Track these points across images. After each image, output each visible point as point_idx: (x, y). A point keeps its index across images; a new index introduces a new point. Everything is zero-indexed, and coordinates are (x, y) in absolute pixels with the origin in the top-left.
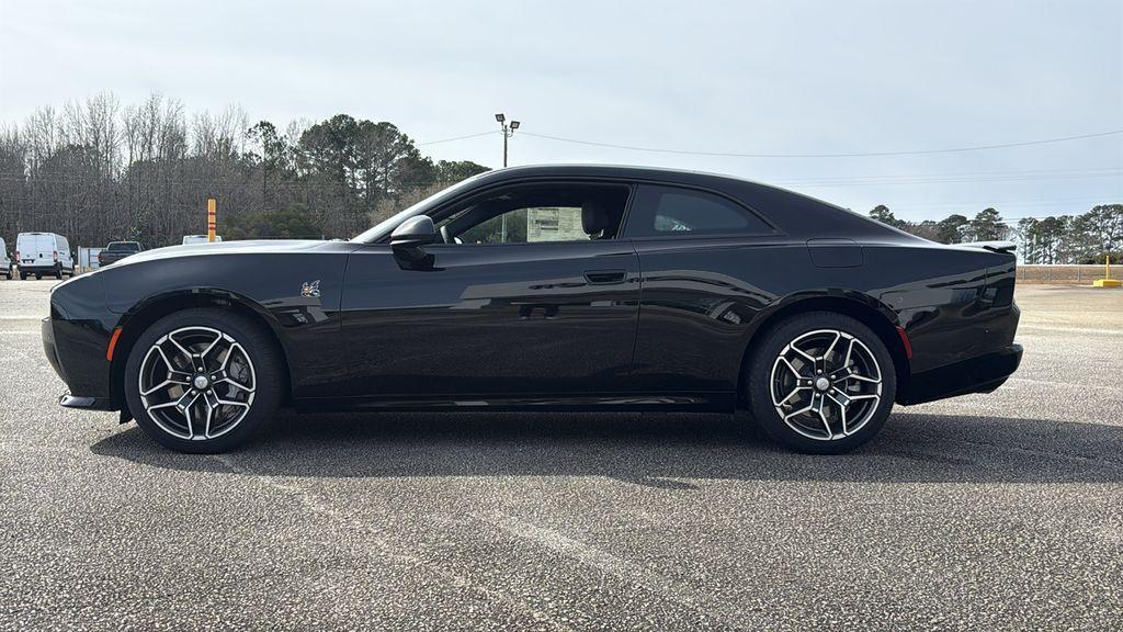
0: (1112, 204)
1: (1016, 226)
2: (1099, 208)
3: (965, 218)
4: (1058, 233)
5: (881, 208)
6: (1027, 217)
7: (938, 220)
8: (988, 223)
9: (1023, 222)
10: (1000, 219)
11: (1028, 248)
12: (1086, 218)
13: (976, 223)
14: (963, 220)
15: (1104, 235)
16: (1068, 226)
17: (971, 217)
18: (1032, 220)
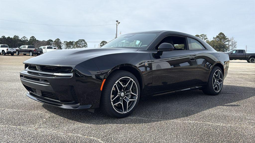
0: (82, 39)
1: (63, 43)
2: (80, 40)
3: (52, 40)
4: (72, 45)
5: (33, 37)
6: (65, 41)
7: (46, 41)
8: (58, 42)
9: (64, 42)
10: (60, 41)
11: (66, 48)
12: (77, 42)
13: (55, 42)
14: (52, 41)
15: (81, 45)
16: (74, 43)
17: (54, 40)
18: (66, 42)
